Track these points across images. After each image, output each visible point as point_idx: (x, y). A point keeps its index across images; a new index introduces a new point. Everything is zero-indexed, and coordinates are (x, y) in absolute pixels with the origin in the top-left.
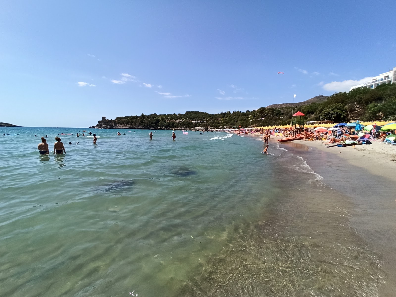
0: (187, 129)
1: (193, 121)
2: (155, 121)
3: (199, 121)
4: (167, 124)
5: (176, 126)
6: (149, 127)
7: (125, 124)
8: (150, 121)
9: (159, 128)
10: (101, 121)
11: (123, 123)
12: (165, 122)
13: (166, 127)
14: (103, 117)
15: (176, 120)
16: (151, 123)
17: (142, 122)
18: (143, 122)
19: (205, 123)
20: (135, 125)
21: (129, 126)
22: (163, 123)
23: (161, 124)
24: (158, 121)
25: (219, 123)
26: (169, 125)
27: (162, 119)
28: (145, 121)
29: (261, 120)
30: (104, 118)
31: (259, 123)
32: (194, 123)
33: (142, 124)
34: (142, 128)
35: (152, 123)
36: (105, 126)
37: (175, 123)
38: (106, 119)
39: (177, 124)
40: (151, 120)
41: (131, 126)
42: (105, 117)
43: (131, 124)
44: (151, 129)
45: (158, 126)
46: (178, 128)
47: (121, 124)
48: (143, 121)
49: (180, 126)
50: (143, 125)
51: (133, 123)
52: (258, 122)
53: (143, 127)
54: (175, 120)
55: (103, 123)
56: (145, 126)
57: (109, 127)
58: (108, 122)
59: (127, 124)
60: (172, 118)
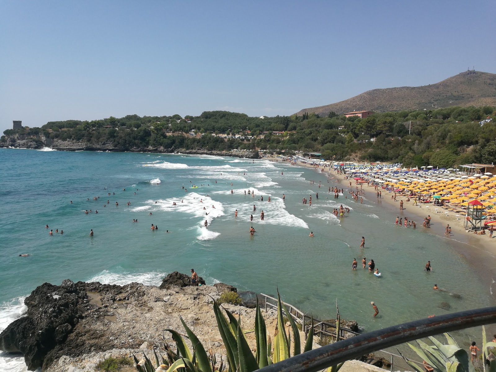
0: (213, 151)
1: (224, 136)
2: (141, 133)
3: (237, 136)
4: (169, 142)
5: (188, 146)
6: (127, 145)
7: (73, 140)
8: (129, 134)
9: (150, 148)
10: (11, 130)
11: (70, 137)
12: (165, 137)
13: (166, 147)
14: (14, 122)
15: (187, 132)
16: (131, 136)
17: (112, 135)
18: (114, 137)
19: (249, 140)
20: (98, 143)
21: (82, 144)
22: (159, 137)
23: (155, 140)
24: (147, 133)
25: (278, 142)
26: (174, 142)
27: (156, 129)
28: (118, 133)
29: (370, 143)
30: (17, 124)
31: (366, 149)
32: (226, 140)
33: (112, 139)
34: (113, 148)
35: (135, 138)
36: (24, 143)
37: (186, 139)
38: (23, 125)
39: (189, 141)
40: (132, 131)
41: (89, 145)
42: (20, 122)
43: (89, 141)
44: (133, 151)
45: (147, 144)
46: (192, 149)
47: (64, 139)
48: (115, 134)
49: (197, 146)
50: (115, 141)
51: (91, 137)
52: (364, 148)
53: (115, 146)
54: (184, 133)
55: (16, 136)
56: (119, 143)
57: (33, 146)
58: (29, 134)
59: (78, 139)
60: (178, 127)
